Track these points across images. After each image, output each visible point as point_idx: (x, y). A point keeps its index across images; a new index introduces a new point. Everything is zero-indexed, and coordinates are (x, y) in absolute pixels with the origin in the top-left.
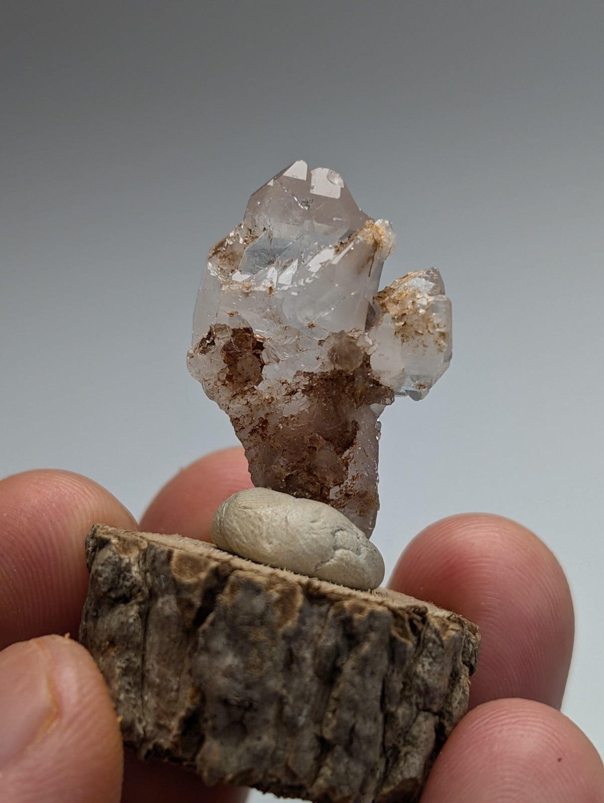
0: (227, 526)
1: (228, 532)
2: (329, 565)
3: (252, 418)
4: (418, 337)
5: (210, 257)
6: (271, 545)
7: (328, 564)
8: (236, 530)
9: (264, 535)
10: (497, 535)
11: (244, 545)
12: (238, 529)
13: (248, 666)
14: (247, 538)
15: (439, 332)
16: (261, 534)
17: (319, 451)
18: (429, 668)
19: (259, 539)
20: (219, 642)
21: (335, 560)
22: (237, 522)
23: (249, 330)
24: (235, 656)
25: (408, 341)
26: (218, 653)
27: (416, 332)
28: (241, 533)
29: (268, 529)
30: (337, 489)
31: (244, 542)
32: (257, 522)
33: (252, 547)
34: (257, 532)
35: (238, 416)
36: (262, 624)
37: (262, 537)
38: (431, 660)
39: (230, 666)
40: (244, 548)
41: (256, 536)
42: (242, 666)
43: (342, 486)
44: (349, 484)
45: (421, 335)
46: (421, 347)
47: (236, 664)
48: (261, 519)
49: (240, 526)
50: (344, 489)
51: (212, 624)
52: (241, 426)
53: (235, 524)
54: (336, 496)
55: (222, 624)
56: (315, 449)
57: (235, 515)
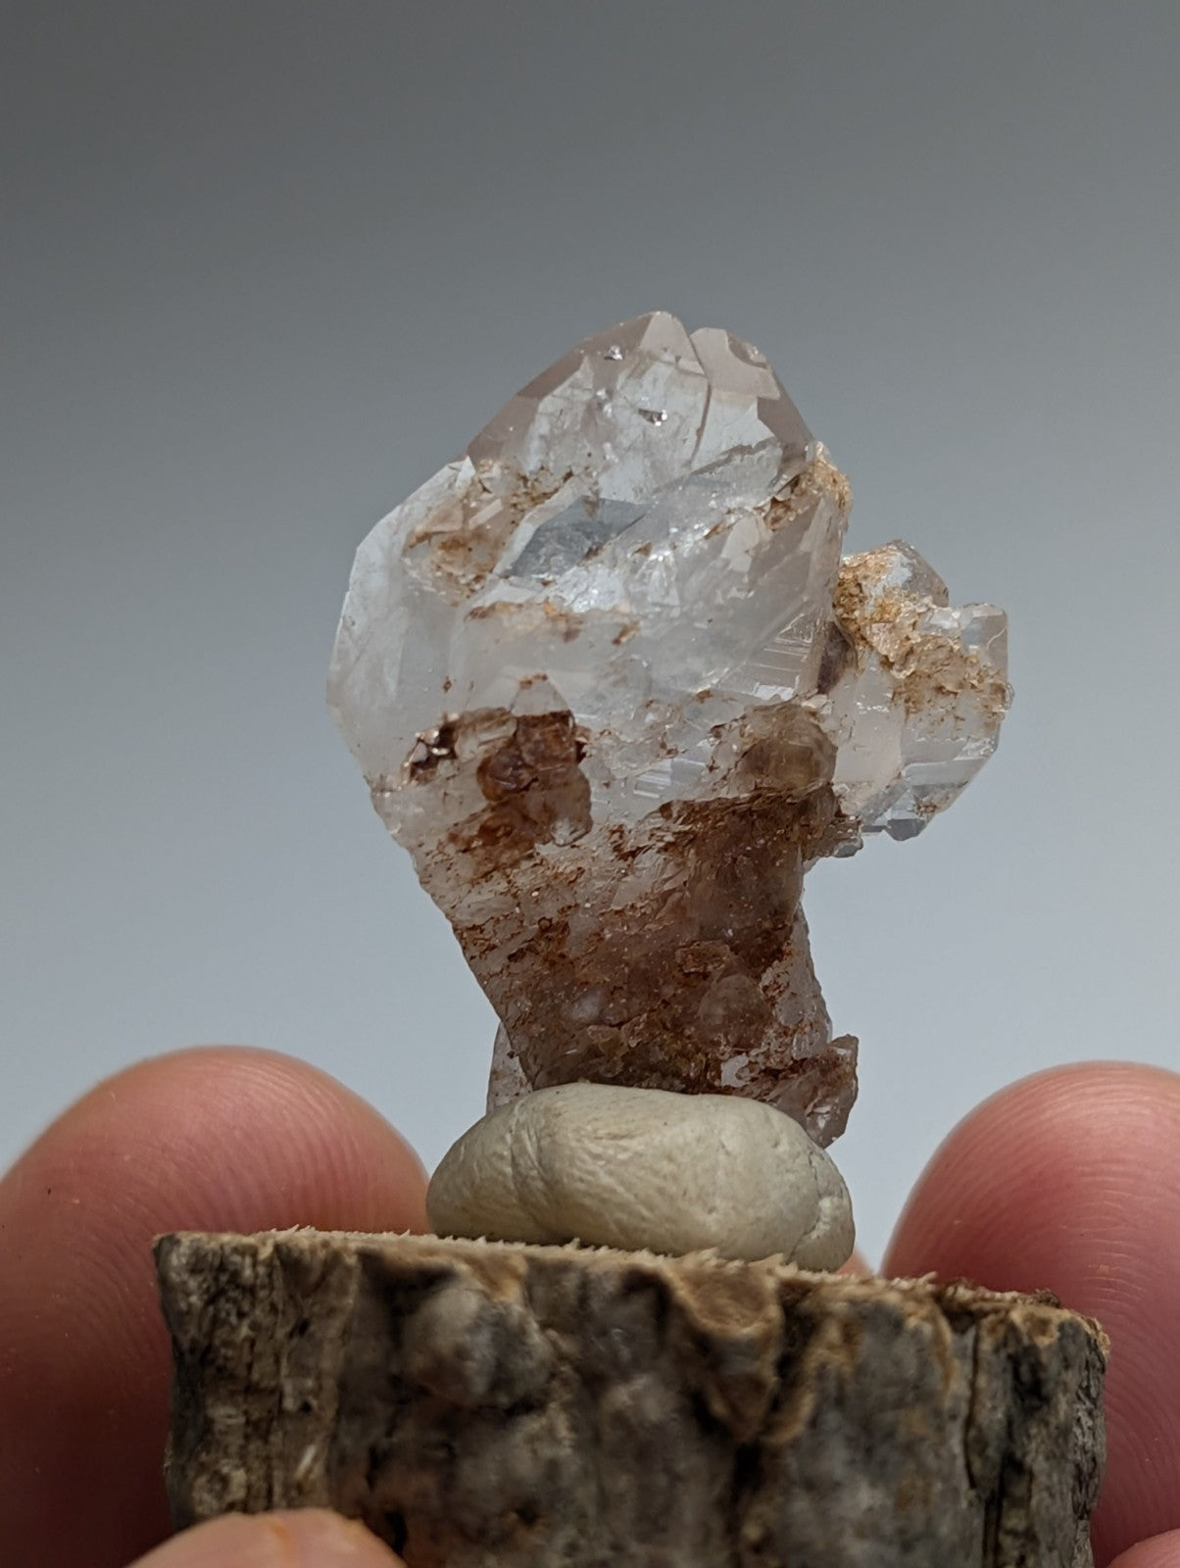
0: (582, 1186)
1: (587, 1202)
2: (818, 1237)
3: (522, 922)
4: (942, 701)
5: (412, 547)
6: (714, 1214)
7: (814, 1235)
8: (613, 1191)
9: (693, 1193)
10: (1147, 1112)
11: (644, 1225)
12: (621, 1189)
13: (902, 1501)
14: (651, 1208)
15: (992, 685)
16: (685, 1194)
17: (718, 981)
18: (1090, 1423)
19: (683, 1205)
20: (836, 1460)
21: (825, 1223)
22: (611, 1173)
23: (563, 717)
24: (873, 1485)
25: (918, 710)
26: (837, 1485)
27: (940, 689)
28: (631, 1198)
29: (695, 1177)
30: (742, 1060)
31: (643, 1219)
32: (667, 1167)
33: (667, 1226)
34: (673, 1189)
35: (478, 921)
36: (918, 1399)
37: (691, 1199)
38: (1088, 1404)
39: (870, 1509)
40: (644, 1231)
41: (672, 1198)
42: (889, 1503)
43: (753, 1053)
44: (773, 1047)
45: (952, 695)
46: (950, 720)
47: (879, 1503)
48: (670, 1159)
49: (622, 1183)
50: (761, 1059)
51: (814, 1423)
52: (487, 943)
53: (606, 1180)
54: (739, 1078)
55: (832, 1418)
56: (706, 976)
57: (596, 1157)
